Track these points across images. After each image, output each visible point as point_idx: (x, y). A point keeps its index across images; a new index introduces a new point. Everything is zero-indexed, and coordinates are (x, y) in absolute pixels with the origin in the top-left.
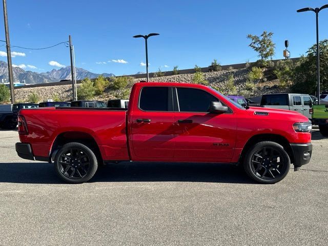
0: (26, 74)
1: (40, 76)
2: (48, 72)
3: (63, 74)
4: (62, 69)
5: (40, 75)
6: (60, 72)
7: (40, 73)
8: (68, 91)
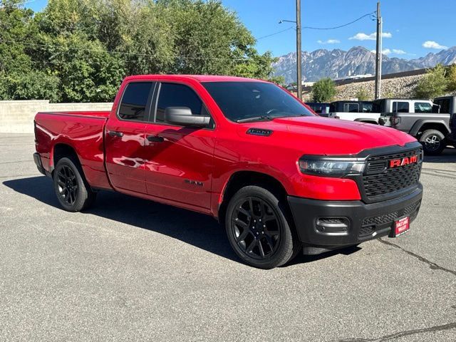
0: (391, 62)
1: (409, 64)
2: (420, 58)
3: (444, 59)
4: (442, 52)
5: (410, 62)
6: (439, 57)
7: (409, 60)
8: (409, 86)
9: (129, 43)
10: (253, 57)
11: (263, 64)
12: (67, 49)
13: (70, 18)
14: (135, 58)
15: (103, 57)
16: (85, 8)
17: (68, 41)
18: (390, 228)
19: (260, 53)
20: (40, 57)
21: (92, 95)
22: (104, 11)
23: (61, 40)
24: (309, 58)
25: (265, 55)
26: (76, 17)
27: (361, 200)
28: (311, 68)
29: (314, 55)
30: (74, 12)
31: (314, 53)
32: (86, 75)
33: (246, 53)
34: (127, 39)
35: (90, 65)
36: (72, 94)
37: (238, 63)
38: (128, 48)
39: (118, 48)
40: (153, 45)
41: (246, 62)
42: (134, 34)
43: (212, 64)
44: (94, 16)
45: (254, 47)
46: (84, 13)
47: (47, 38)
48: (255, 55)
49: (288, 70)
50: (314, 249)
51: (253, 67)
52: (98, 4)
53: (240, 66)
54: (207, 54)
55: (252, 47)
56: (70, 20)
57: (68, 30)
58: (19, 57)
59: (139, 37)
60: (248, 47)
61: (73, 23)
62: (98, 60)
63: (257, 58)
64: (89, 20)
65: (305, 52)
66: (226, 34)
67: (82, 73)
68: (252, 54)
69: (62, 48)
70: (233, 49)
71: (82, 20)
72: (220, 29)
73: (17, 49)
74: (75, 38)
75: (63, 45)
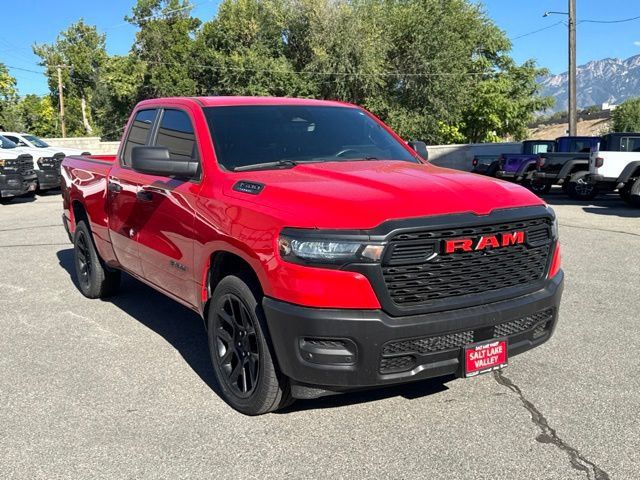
9: (323, 59)
10: (508, 68)
11: (522, 79)
12: (243, 69)
13: (248, 28)
14: (332, 78)
15: (288, 80)
16: (268, 14)
17: (243, 59)
18: (456, 360)
19: (518, 63)
22: (292, 15)
23: (236, 58)
24: (622, 68)
25: (526, 64)
26: (255, 26)
27: (382, 309)
28: (624, 84)
29: (629, 63)
30: (253, 20)
31: (630, 61)
33: (497, 64)
34: (320, 53)
37: (484, 79)
38: (320, 66)
39: (308, 67)
40: (355, 59)
41: (497, 76)
42: (330, 45)
43: (440, 82)
44: (278, 24)
45: (509, 55)
46: (265, 21)
47: (218, 55)
48: (511, 66)
49: (586, 87)
50: (305, 389)
51: (506, 85)
52: (284, 7)
53: (485, 83)
54: (432, 69)
55: (505, 54)
56: (246, 31)
57: (244, 44)
58: (180, 83)
59: (337, 49)
60: (499, 54)
61: (251, 35)
62: (282, 83)
63: (513, 71)
64: (272, 30)
65: (615, 60)
66: (464, 37)
68: (506, 64)
69: (236, 69)
70: (476, 58)
71: (264, 30)
72: (455, 30)
73: (179, 72)
74: (252, 55)
75: (238, 64)
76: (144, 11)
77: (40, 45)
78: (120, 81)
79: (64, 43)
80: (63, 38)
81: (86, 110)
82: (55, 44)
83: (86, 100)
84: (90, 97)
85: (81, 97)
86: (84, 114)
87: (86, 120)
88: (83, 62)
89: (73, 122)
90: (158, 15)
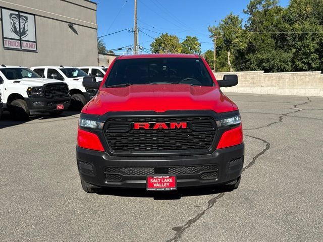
12: (301, 32)
13: (305, 10)
17: (302, 26)
20: (281, 40)
21: (317, 65)
23: (297, 26)
26: (309, 9)
30: (308, 6)
32: (313, 50)
35: (317, 43)
36: (301, 65)
46: (317, 5)
47: (287, 25)
56: (304, 12)
57: (302, 19)
58: (266, 42)
61: (307, 13)
64: (321, 10)
67: (310, 50)
69: (296, 32)
71: (316, 10)
73: (266, 36)
74: (307, 24)
75: (298, 30)
76: (252, 7)
77: (212, 27)
78: (242, 42)
79: (223, 25)
80: (222, 23)
81: (230, 57)
82: (218, 26)
83: (231, 52)
84: (232, 50)
85: (228, 51)
86: (229, 59)
87: (229, 62)
88: (230, 34)
89: (223, 63)
90: (260, 8)
